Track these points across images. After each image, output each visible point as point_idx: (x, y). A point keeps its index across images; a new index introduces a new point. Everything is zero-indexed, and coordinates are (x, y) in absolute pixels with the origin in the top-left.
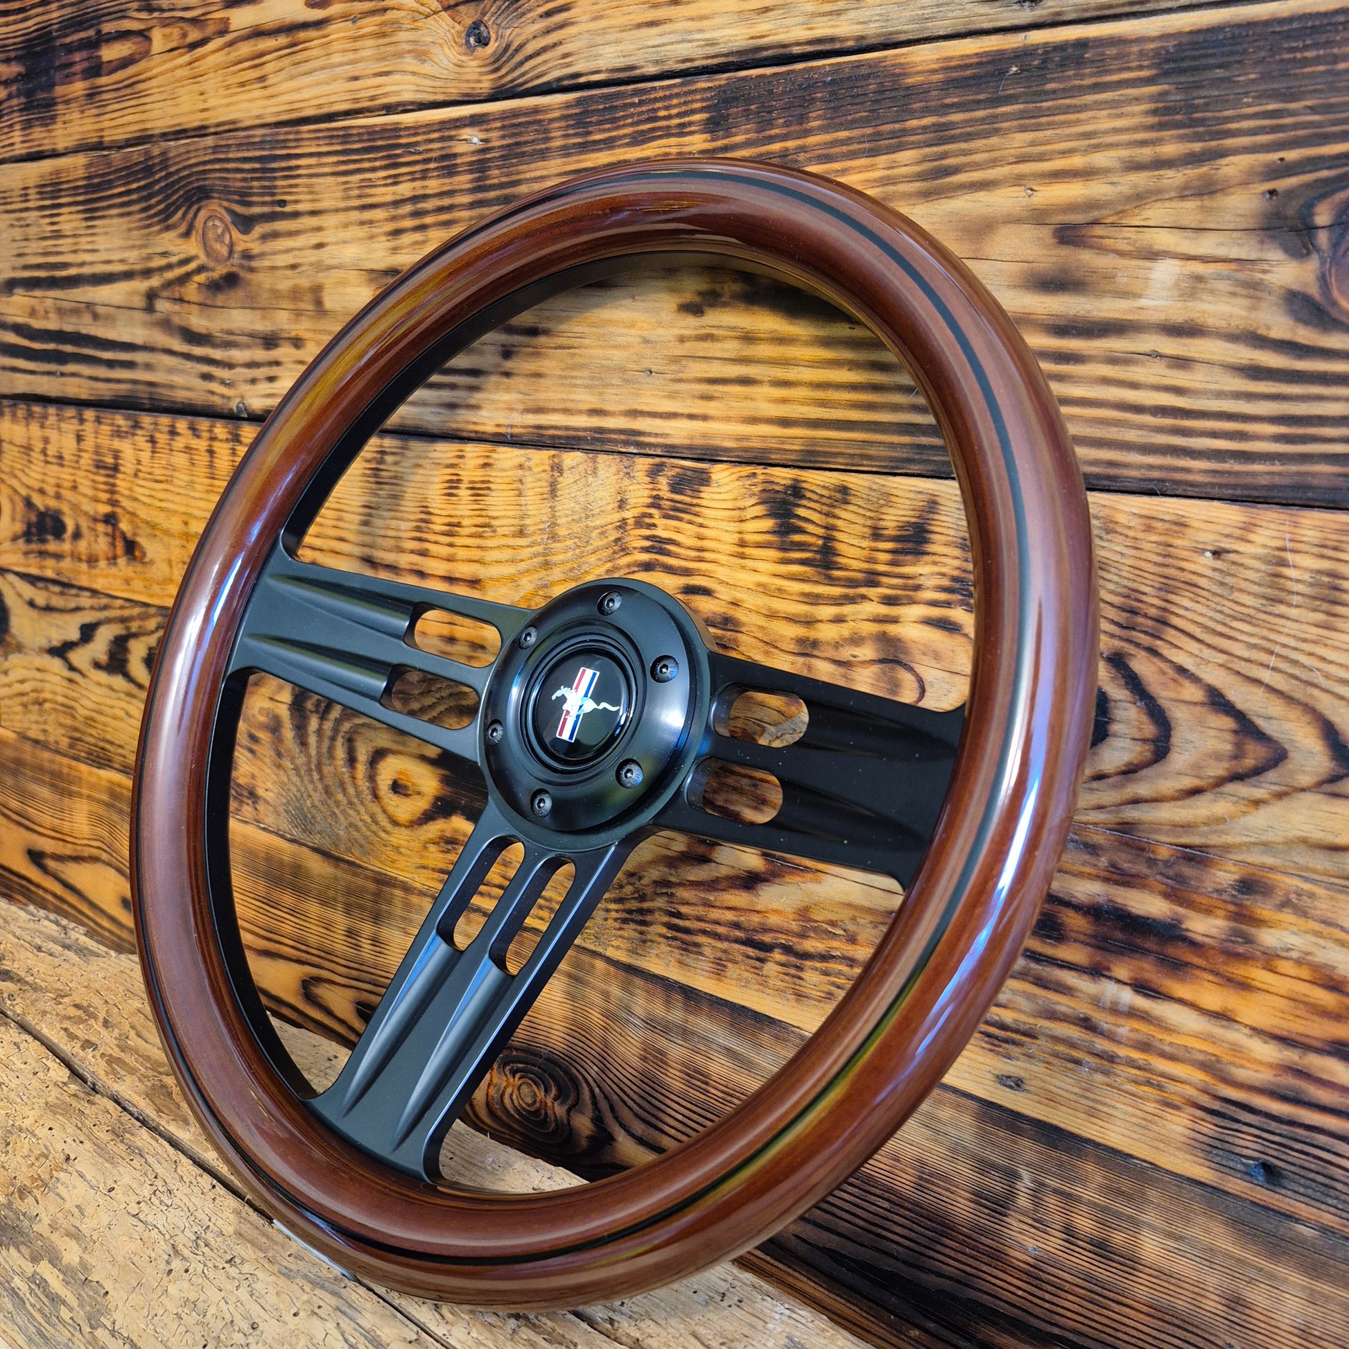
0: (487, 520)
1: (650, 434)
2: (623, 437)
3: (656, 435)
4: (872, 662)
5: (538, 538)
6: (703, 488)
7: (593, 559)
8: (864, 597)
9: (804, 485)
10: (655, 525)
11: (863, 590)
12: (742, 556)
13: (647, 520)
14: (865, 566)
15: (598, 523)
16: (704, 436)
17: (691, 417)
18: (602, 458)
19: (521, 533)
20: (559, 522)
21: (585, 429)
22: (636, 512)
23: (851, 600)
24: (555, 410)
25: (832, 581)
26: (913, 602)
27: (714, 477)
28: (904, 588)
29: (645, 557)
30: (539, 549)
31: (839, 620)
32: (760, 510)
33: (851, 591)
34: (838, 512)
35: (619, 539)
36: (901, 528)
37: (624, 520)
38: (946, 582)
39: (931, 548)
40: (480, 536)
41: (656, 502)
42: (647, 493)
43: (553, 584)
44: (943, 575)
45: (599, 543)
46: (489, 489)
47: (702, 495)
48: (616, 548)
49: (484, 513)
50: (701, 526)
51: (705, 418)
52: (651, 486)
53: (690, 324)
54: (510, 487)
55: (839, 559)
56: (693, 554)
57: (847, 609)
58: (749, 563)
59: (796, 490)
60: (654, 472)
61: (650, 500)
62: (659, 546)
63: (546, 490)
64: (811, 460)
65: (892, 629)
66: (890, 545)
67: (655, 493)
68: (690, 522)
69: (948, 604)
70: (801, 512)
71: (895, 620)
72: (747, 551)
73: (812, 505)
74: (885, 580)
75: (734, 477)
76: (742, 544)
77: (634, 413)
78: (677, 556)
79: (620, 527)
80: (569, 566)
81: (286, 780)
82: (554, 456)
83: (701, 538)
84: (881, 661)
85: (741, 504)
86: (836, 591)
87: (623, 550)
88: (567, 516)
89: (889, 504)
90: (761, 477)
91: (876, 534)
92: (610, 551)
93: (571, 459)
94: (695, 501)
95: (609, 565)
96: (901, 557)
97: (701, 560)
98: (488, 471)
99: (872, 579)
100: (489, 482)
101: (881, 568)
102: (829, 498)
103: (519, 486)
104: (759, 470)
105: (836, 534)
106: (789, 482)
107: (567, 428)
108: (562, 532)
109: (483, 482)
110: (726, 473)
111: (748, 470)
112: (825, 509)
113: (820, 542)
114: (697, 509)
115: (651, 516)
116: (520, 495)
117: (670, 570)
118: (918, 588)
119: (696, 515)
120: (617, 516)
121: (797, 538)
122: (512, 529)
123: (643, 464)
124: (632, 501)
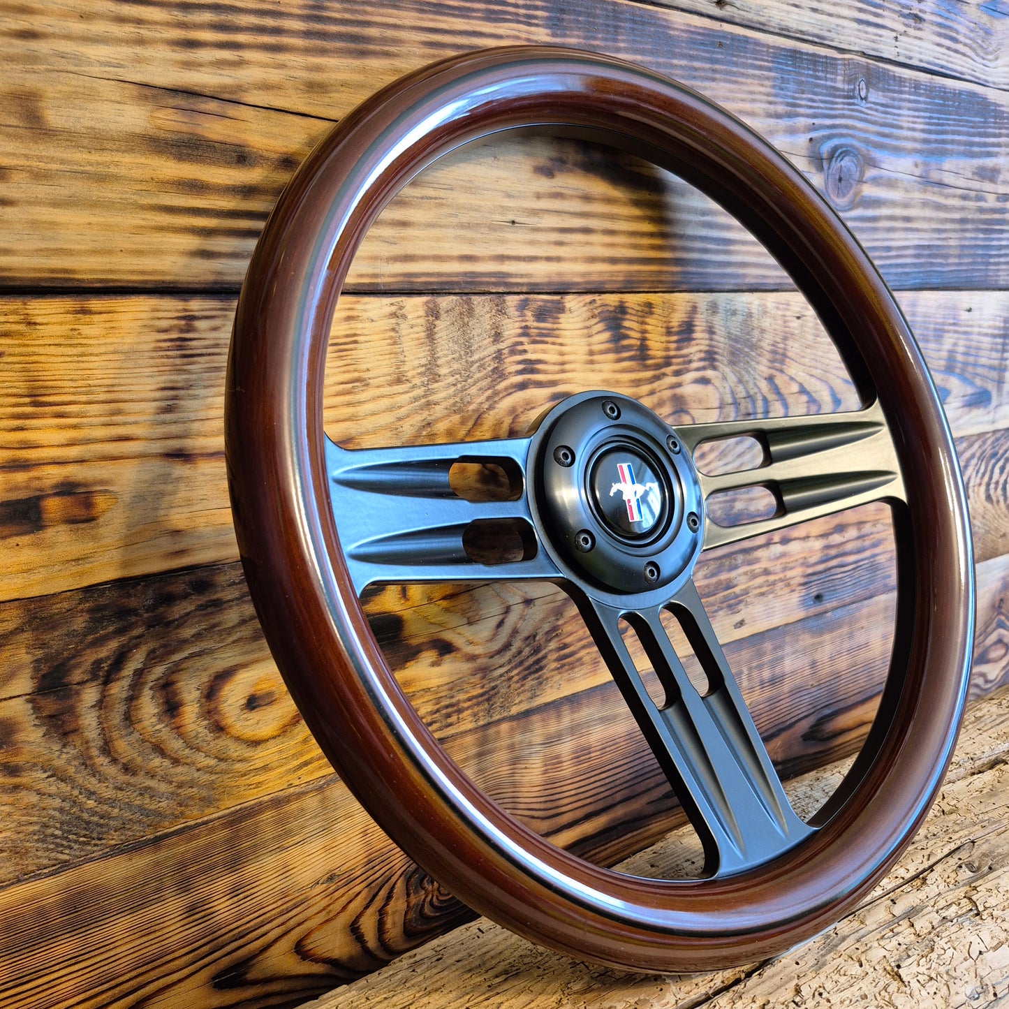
0: (356, 375)
1: (516, 276)
2: (493, 280)
3: (522, 276)
4: (670, 415)
5: (417, 381)
6: (560, 315)
7: (473, 390)
8: (664, 375)
9: (627, 305)
10: (525, 351)
11: (663, 370)
12: (592, 362)
13: (520, 348)
14: (664, 354)
15: (476, 357)
16: (559, 274)
17: (549, 259)
18: (476, 299)
19: (399, 381)
20: (439, 362)
21: (457, 274)
22: (508, 343)
23: (657, 378)
24: (424, 258)
25: (646, 368)
26: (688, 371)
27: (568, 305)
28: (684, 363)
29: (519, 378)
30: (420, 392)
31: (652, 393)
32: (601, 326)
33: (657, 372)
34: (647, 320)
35: (496, 368)
36: (680, 326)
37: (499, 351)
38: (702, 355)
39: (695, 335)
40: (348, 393)
41: (525, 332)
42: (517, 325)
43: (437, 420)
44: (701, 351)
45: (478, 375)
46: (356, 342)
47: (560, 321)
48: (496, 376)
49: (351, 368)
50: (561, 345)
51: (558, 259)
52: (520, 319)
53: (544, 184)
54: (382, 336)
55: (650, 352)
56: (557, 368)
57: (655, 385)
58: (597, 367)
59: (622, 309)
60: (522, 307)
61: (520, 331)
62: (530, 367)
63: (423, 335)
64: (629, 287)
65: (679, 391)
66: (675, 338)
67: (524, 324)
68: (553, 344)
69: (704, 368)
70: (626, 324)
71: (679, 385)
72: (596, 358)
73: (633, 318)
74: (674, 360)
75: (582, 304)
76: (591, 353)
77: (502, 258)
78: (545, 372)
79: (496, 358)
80: (451, 401)
81: (34, 798)
82: (427, 302)
83: (562, 354)
84: (674, 413)
85: (588, 323)
86: (649, 374)
87: (500, 377)
88: (446, 356)
89: (674, 310)
90: (599, 303)
91: (669, 332)
92: (490, 379)
93: (445, 302)
94: (556, 326)
95: (489, 392)
96: (681, 345)
97: (563, 371)
98: (353, 324)
99: (667, 362)
100: (355, 335)
101: (672, 353)
102: (642, 311)
103: (393, 334)
104: (596, 297)
105: (647, 335)
106: (617, 304)
107: (439, 274)
108: (443, 371)
109: (347, 336)
110: (575, 302)
111: (589, 298)
112: (640, 319)
113: (639, 343)
114: (558, 332)
115: (522, 343)
116: (395, 343)
117: (540, 384)
118: (690, 362)
119: (557, 337)
120: (493, 349)
121: (625, 342)
122: (388, 378)
123: (512, 301)
124: (506, 334)
